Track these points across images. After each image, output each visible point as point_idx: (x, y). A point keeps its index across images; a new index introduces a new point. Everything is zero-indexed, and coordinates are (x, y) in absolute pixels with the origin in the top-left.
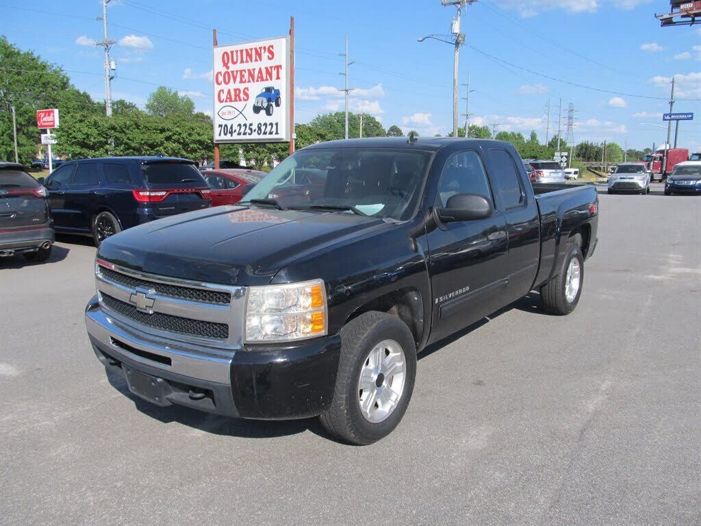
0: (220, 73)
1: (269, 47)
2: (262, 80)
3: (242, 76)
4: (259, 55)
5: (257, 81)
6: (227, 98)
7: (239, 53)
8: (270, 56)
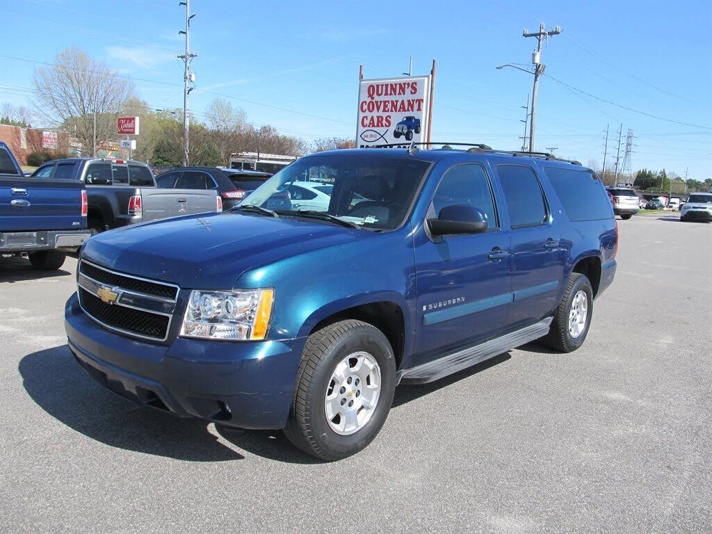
0: (366, 102)
1: (412, 84)
2: (404, 110)
3: (385, 106)
4: (402, 89)
5: (400, 111)
6: (370, 123)
7: (384, 87)
8: (413, 91)
